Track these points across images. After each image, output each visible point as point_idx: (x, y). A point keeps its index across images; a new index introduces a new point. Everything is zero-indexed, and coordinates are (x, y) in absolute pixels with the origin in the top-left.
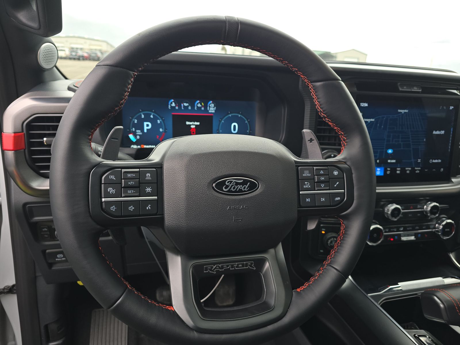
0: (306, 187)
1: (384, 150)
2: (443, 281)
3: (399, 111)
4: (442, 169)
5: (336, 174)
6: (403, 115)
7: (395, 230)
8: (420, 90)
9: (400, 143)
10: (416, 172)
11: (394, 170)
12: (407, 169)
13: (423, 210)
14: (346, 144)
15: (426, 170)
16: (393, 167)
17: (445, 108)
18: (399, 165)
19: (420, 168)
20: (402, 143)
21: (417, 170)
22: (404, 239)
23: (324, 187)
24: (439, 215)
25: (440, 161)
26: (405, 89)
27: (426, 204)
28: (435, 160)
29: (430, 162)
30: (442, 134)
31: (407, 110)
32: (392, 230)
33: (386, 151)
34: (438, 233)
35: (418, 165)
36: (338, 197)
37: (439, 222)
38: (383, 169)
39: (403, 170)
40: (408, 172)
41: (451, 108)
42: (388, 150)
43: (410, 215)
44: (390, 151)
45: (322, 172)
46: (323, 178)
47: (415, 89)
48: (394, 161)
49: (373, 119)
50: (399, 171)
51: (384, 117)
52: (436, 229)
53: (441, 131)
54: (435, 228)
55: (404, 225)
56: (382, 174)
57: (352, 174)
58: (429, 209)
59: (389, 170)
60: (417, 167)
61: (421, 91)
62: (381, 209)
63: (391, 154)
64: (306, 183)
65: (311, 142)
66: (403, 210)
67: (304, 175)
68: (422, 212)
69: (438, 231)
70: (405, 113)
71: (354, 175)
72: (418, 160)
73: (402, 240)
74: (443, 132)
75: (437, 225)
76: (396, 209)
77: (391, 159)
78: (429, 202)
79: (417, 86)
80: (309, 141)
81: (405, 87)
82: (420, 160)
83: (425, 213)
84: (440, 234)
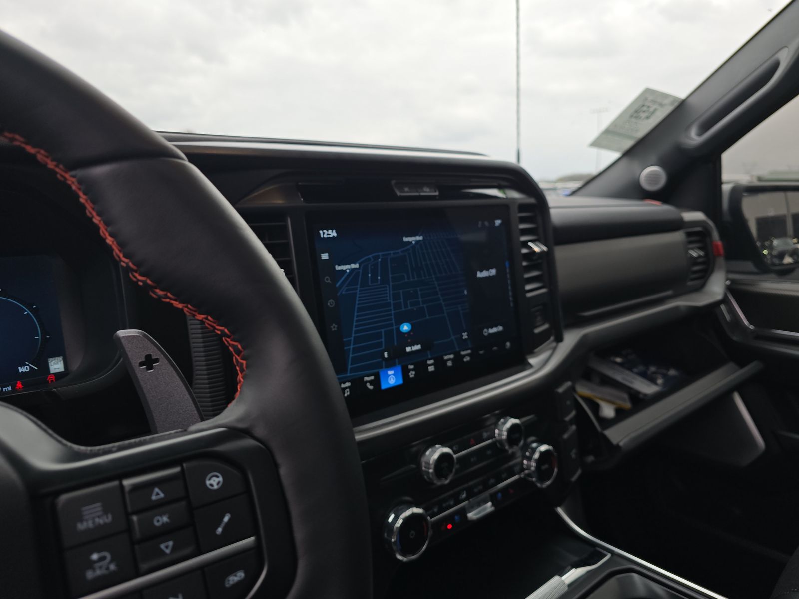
0: (99, 572)
1: (394, 327)
2: (563, 582)
3: (406, 239)
4: (508, 344)
5: (215, 484)
6: (414, 247)
7: (452, 503)
8: (436, 191)
9: (422, 306)
10: (465, 360)
11: (421, 367)
12: (446, 358)
13: (494, 439)
14: (246, 364)
15: (481, 352)
16: (419, 360)
17: (487, 223)
18: (429, 353)
19: (469, 352)
20: (425, 306)
21: (464, 356)
22: (472, 515)
23: (174, 549)
24: (525, 440)
25: (500, 328)
26: (407, 192)
27: (496, 425)
28: (492, 328)
29: (486, 334)
30: (494, 276)
31: (420, 236)
32: (444, 505)
33: (398, 329)
34: (530, 479)
35: (464, 345)
36: (233, 571)
37: (527, 454)
38: (399, 369)
39: (440, 363)
40: (450, 364)
41: (498, 222)
42: (402, 326)
43: (472, 460)
44: (406, 328)
45: (158, 494)
46: (165, 519)
47: (427, 192)
48: (418, 347)
49: (355, 263)
50: (433, 367)
51: (378, 257)
52: (526, 472)
53: (491, 270)
54: (523, 470)
55: (466, 485)
56: (401, 382)
57: (276, 466)
58: (505, 435)
59: (413, 370)
60: (464, 351)
61: (437, 193)
62: (414, 466)
63: (409, 333)
64: (95, 556)
65: (150, 367)
66: (455, 453)
67: (81, 526)
68: (494, 444)
69: (529, 475)
70: (418, 242)
71: (283, 471)
72: (463, 334)
73: (469, 519)
74: (493, 272)
75: (525, 462)
76: (443, 456)
77: (411, 345)
78: (502, 420)
79: (429, 185)
80: (141, 364)
81: (406, 189)
82: (466, 333)
83: (498, 445)
84: (534, 479)
